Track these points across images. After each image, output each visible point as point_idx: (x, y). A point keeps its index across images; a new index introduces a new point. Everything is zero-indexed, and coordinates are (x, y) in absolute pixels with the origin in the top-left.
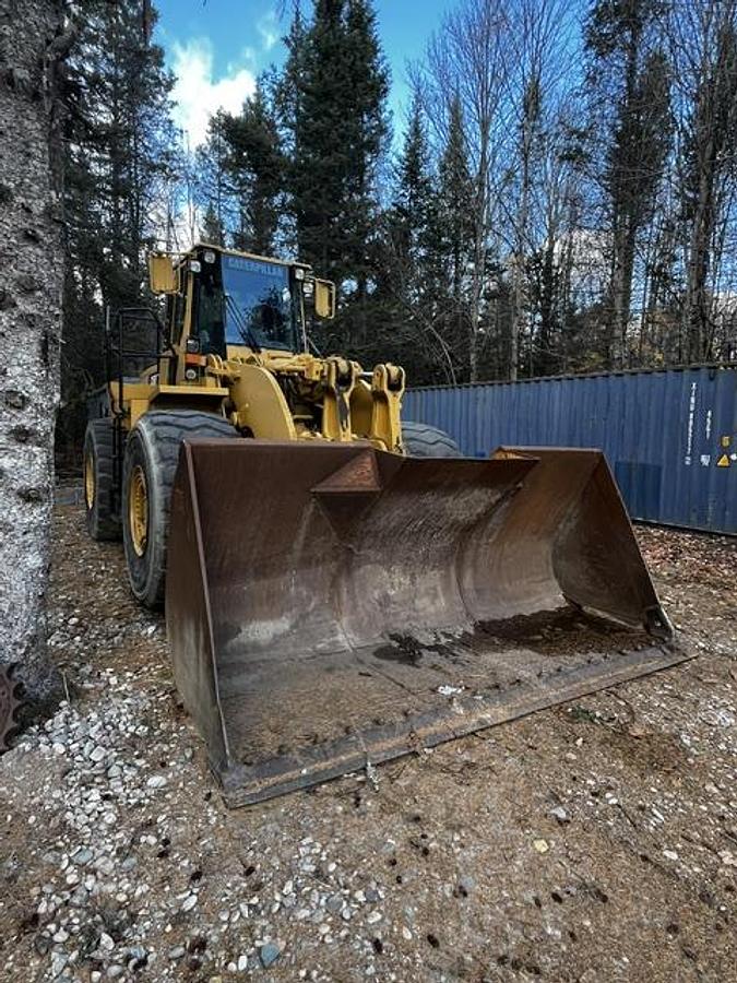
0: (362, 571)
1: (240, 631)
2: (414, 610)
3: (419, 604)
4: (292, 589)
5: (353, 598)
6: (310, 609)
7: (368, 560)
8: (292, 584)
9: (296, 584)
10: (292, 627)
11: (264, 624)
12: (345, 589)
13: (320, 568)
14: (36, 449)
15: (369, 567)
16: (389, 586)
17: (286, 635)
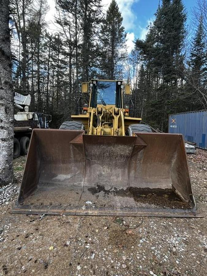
0: (94, 165)
1: (57, 176)
2: (110, 180)
3: (112, 178)
4: (73, 168)
5: (91, 173)
6: (76, 174)
7: (95, 163)
8: (73, 167)
9: (74, 167)
10: (71, 177)
11: (63, 175)
12: (88, 170)
13: (80, 163)
14: (5, 130)
15: (96, 165)
16: (102, 171)
17: (68, 179)
